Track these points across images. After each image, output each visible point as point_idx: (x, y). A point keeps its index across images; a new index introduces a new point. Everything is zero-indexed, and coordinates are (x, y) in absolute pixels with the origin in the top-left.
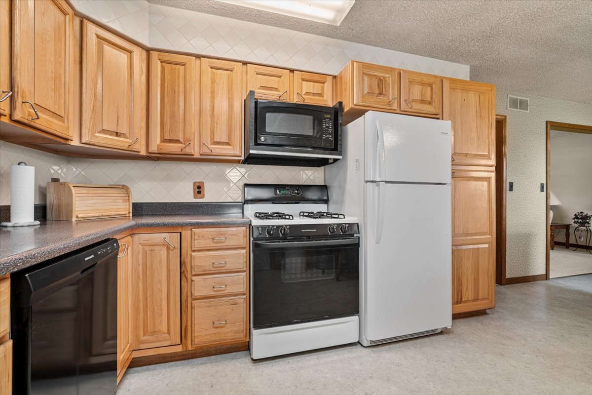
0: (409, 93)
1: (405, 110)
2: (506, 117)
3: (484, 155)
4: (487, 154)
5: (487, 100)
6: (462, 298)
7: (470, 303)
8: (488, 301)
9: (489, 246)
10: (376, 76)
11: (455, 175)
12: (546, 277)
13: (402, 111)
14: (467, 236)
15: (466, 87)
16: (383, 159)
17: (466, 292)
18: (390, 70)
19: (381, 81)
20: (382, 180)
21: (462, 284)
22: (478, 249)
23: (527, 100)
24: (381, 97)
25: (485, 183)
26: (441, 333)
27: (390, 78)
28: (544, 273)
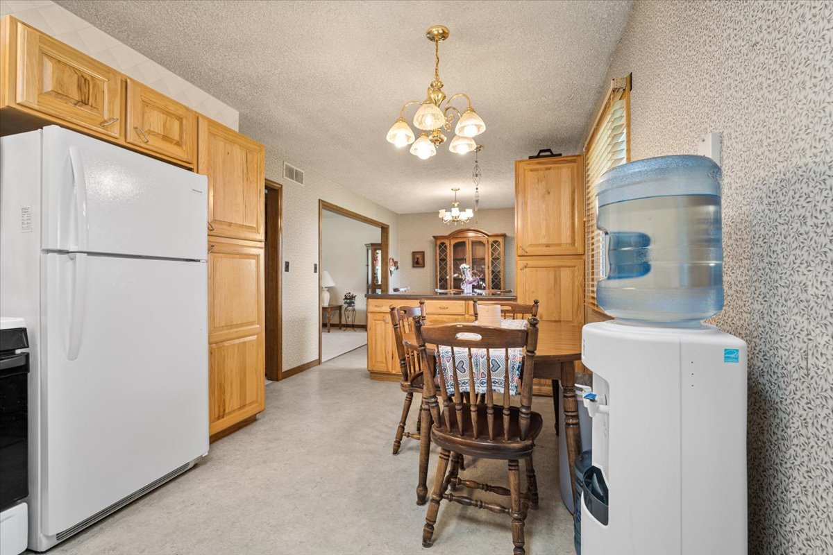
0: (143, 118)
1: (136, 143)
2: (282, 186)
3: (252, 228)
4: (255, 226)
5: (255, 161)
6: (225, 410)
7: (237, 413)
8: (257, 404)
9: (258, 338)
10: (75, 70)
11: (215, 249)
12: (319, 361)
13: (129, 143)
14: (231, 328)
15: (230, 137)
16: (84, 214)
17: (230, 401)
18: (108, 71)
19: (84, 82)
20: (81, 250)
21: (224, 392)
22: (245, 343)
23: (302, 173)
24: (85, 110)
25: (253, 262)
26: (195, 466)
27: (106, 84)
28: (318, 358)
